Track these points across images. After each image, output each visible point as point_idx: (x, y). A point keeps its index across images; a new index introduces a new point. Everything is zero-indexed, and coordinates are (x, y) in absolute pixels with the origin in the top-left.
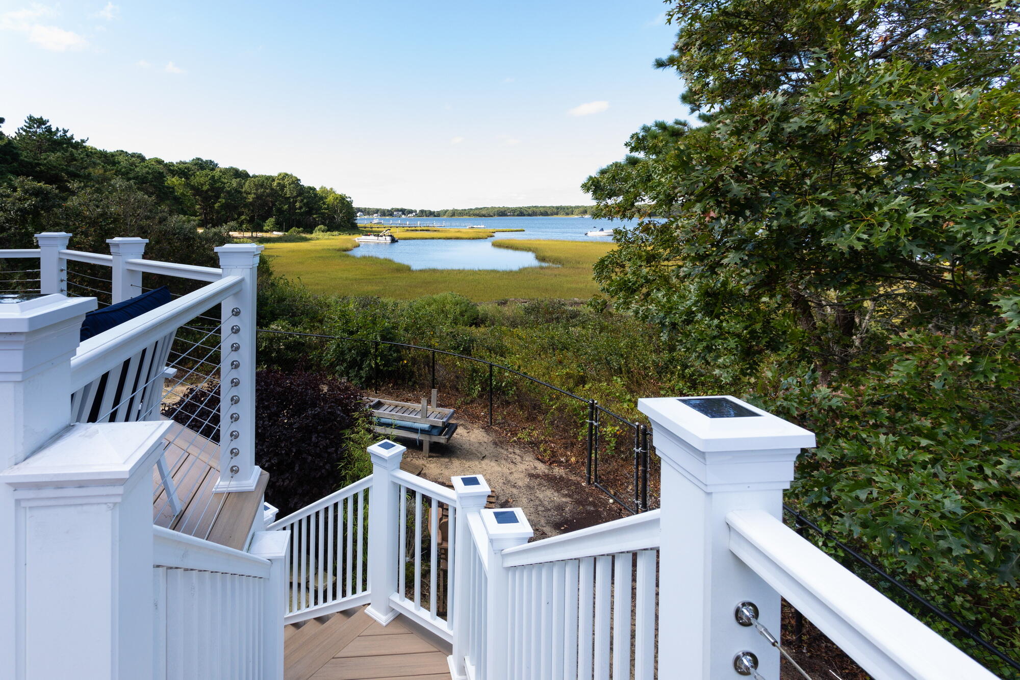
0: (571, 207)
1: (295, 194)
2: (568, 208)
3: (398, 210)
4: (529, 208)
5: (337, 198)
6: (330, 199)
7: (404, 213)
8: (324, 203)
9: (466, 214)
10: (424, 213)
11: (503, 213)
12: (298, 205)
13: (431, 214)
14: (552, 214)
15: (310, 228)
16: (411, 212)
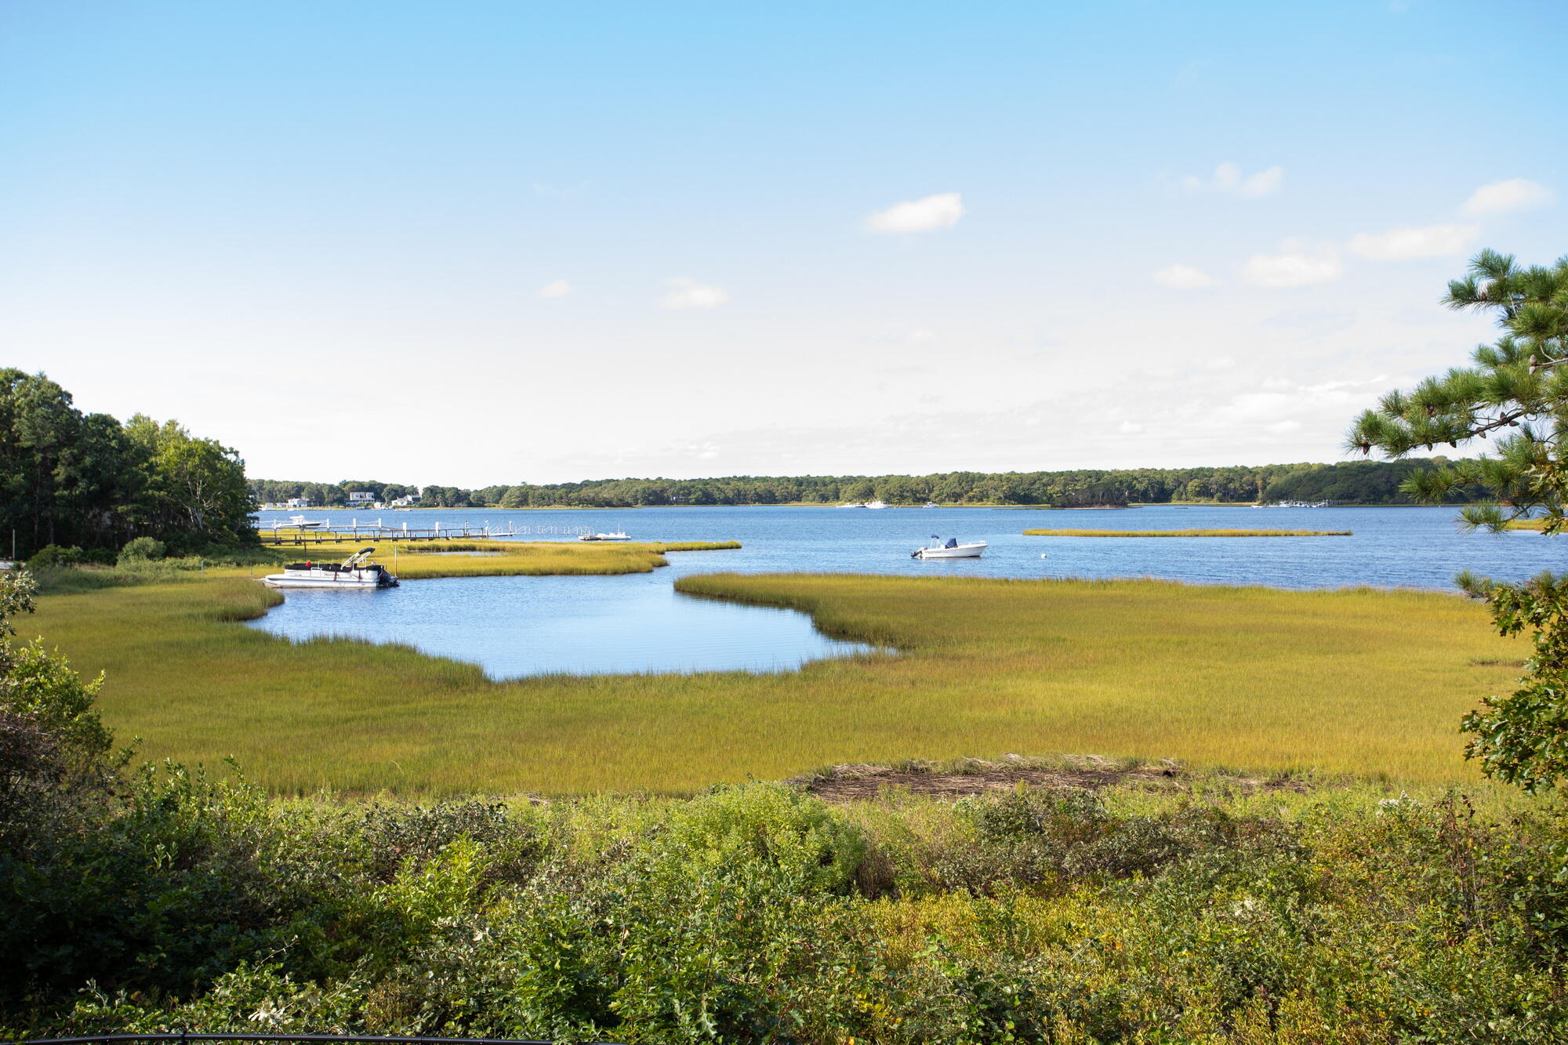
0: (833, 480)
1: (50, 437)
2: (824, 482)
3: (361, 488)
4: (727, 481)
5: (191, 453)
6: (165, 457)
7: (378, 497)
8: (151, 468)
9: (561, 500)
10: (437, 497)
11: (658, 495)
12: (61, 473)
13: (460, 498)
14: (786, 499)
15: (106, 548)
16: (399, 492)
